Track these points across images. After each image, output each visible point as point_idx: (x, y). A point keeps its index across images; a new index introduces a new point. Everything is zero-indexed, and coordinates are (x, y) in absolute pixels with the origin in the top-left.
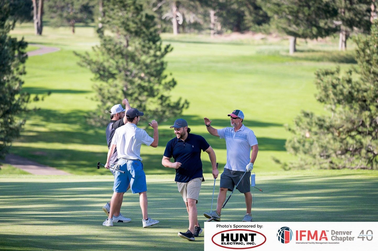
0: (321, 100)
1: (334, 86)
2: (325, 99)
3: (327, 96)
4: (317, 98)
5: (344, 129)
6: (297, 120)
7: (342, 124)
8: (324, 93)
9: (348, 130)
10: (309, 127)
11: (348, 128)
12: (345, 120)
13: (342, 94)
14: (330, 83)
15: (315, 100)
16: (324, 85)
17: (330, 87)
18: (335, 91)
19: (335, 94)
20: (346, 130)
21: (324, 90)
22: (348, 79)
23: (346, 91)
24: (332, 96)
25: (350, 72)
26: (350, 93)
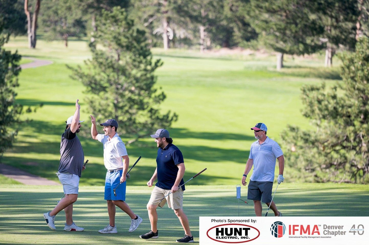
0: (306, 115)
1: (320, 102)
2: (311, 114)
3: (313, 111)
4: (303, 113)
5: (329, 144)
6: (283, 134)
7: (327, 139)
8: (309, 108)
9: (333, 144)
10: (295, 141)
11: (332, 142)
12: (330, 135)
13: (327, 109)
14: (316, 98)
15: (300, 115)
16: (310, 101)
17: (316, 103)
18: (320, 106)
19: (320, 110)
20: (330, 145)
21: (309, 105)
22: (333, 95)
23: (330, 107)
24: (317, 111)
25: (335, 88)
26: (335, 108)
